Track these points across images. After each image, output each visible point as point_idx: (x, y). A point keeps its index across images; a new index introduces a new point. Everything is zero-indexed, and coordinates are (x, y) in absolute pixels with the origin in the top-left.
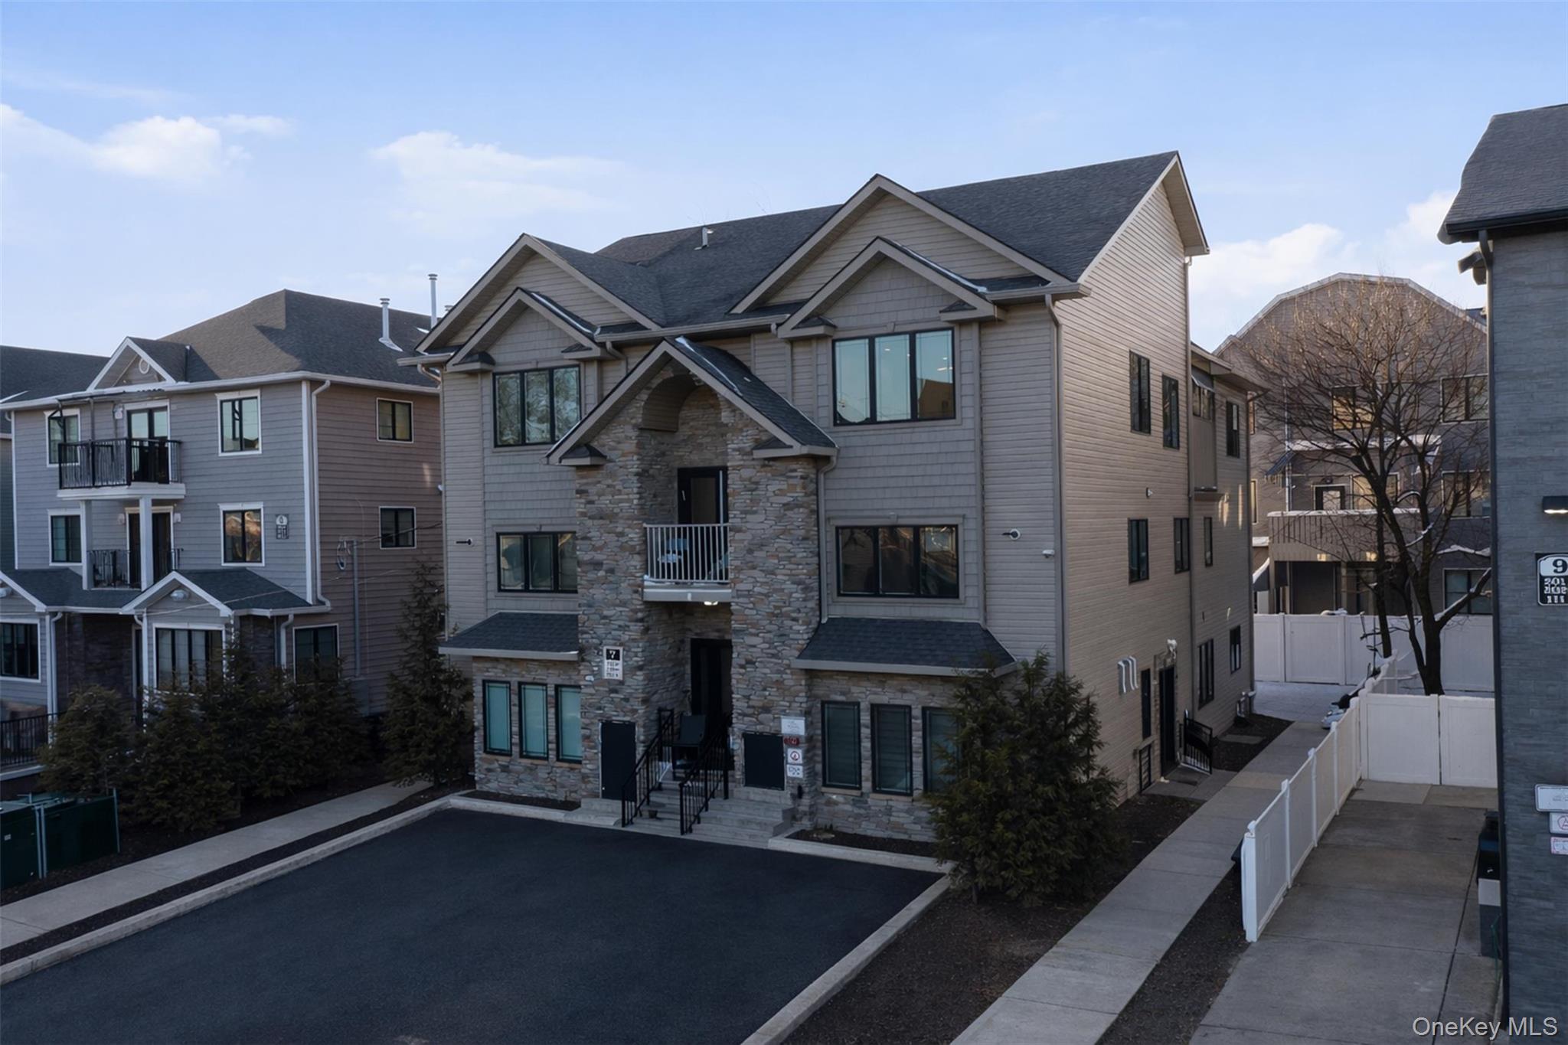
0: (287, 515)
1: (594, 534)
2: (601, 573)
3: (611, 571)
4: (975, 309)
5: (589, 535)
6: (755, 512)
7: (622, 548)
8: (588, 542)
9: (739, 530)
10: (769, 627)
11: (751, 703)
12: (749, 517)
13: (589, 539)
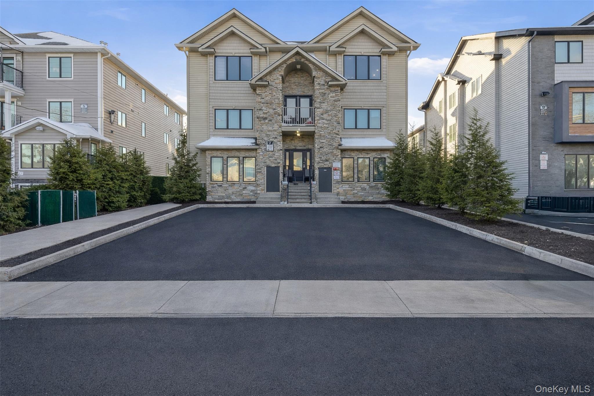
0: (87, 104)
1: (263, 108)
2: (266, 121)
3: (271, 120)
4: (392, 48)
5: (262, 109)
6: (324, 103)
7: (275, 114)
8: (262, 111)
9: (319, 108)
10: (328, 137)
11: (322, 159)
12: (322, 104)
13: (262, 110)
